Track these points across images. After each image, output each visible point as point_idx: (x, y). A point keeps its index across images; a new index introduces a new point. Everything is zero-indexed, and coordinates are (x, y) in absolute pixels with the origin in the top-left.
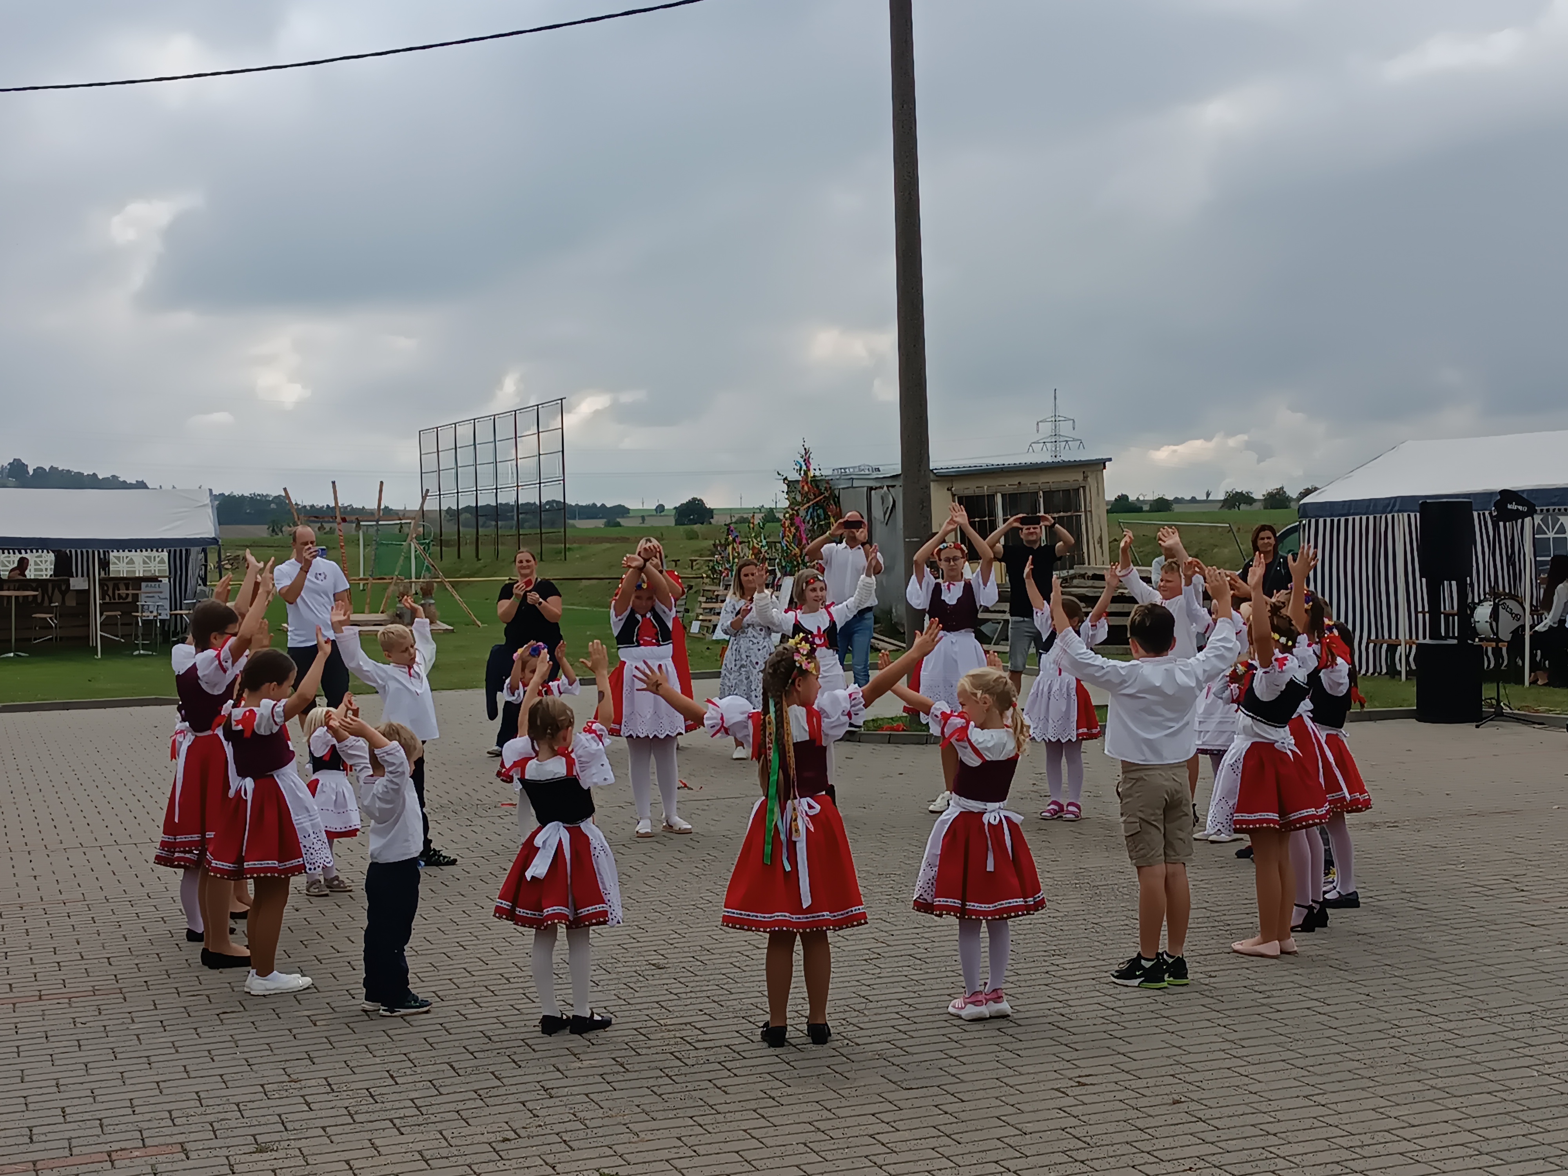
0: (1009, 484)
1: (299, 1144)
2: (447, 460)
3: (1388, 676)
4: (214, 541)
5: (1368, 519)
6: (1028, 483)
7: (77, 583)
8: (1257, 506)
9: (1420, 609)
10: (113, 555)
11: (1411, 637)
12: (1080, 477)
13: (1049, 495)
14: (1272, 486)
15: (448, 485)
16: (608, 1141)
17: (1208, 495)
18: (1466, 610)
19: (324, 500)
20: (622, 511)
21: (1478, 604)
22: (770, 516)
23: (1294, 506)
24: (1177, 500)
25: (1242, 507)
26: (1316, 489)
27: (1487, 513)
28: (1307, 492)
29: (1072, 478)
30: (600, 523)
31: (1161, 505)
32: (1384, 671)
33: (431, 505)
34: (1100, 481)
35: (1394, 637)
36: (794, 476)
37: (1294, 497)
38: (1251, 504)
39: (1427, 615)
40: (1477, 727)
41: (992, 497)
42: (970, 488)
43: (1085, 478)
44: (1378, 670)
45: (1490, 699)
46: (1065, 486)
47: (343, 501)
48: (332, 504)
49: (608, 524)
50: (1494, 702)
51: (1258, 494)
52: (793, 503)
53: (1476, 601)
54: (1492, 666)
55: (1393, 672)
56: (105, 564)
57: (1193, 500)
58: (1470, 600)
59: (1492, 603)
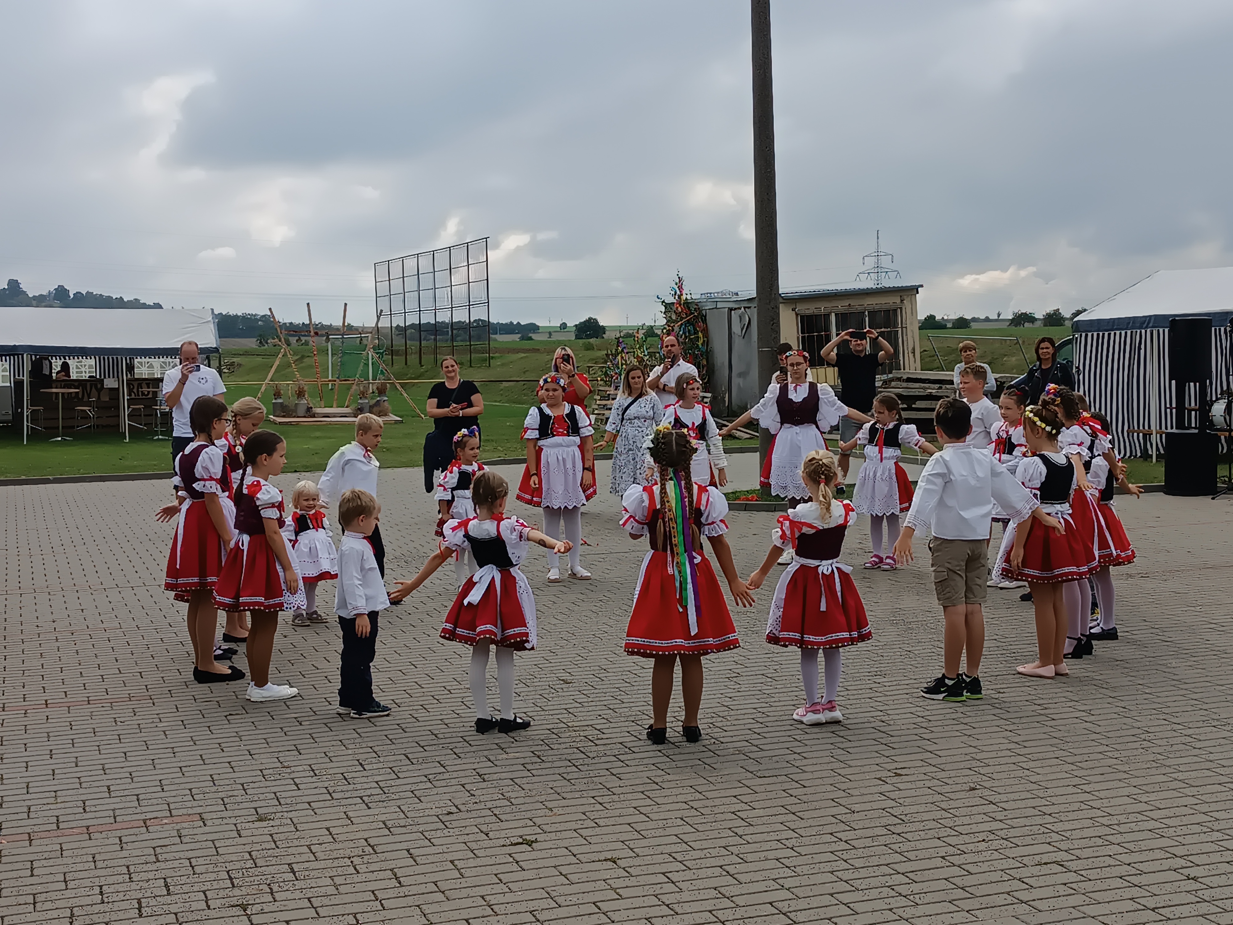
0: (841, 306)
1: (290, 815)
2: (397, 287)
3: (1142, 459)
4: (216, 350)
5: (1126, 333)
6: (856, 304)
7: (110, 383)
8: (1038, 324)
9: (1168, 406)
10: (136, 361)
11: (1161, 428)
12: (898, 300)
13: (873, 314)
14: (1050, 309)
15: (397, 307)
16: (529, 815)
17: (999, 316)
18: (1205, 406)
19: (300, 318)
20: (533, 328)
21: (1215, 401)
22: (650, 332)
23: (1068, 324)
24: (974, 320)
25: (1026, 325)
26: (1085, 310)
27: (1222, 329)
28: (1078, 313)
29: (892, 301)
30: (516, 337)
31: (962, 323)
32: (1139, 454)
33: (384, 323)
34: (914, 303)
35: (1146, 428)
36: (670, 299)
37: (1068, 317)
38: (1033, 322)
39: (1174, 411)
40: (1213, 499)
41: (827, 316)
42: (809, 309)
43: (902, 301)
44: (1134, 454)
45: (1224, 477)
46: (885, 307)
47: (316, 320)
48: (307, 322)
49: (522, 339)
50: (1227, 479)
51: (1039, 315)
52: (669, 321)
53: (1214, 399)
54: (1225, 451)
55: (1146, 456)
56: (131, 368)
57: (987, 319)
58: (1208, 399)
59: (1226, 401)
